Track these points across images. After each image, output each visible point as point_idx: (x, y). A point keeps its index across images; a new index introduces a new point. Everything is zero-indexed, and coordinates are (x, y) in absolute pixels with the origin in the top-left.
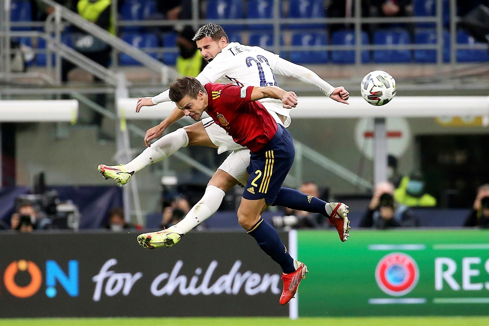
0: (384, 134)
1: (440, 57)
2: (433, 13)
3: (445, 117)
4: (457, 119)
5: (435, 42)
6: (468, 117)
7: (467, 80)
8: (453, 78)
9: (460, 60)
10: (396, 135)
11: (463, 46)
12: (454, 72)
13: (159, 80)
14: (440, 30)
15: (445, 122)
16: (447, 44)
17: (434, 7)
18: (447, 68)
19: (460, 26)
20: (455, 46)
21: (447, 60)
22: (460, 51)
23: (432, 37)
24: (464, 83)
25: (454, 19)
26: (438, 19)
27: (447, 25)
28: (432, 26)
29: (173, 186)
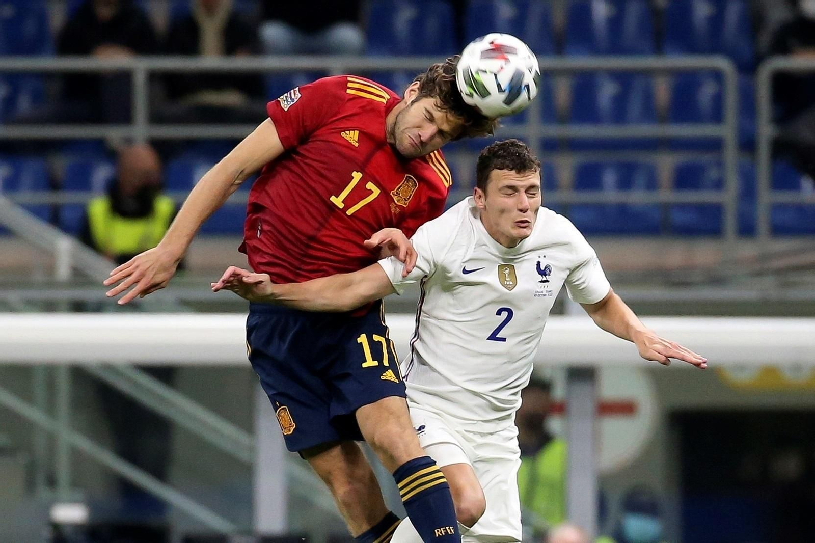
0: (589, 407)
1: (730, 222)
2: (717, 116)
3: (741, 367)
4: (770, 371)
5: (719, 185)
6: (797, 368)
7: (794, 278)
8: (760, 274)
9: (779, 230)
10: (625, 408)
11: (786, 197)
12: (765, 257)
13: (50, 269)
14: (731, 155)
15: (742, 378)
16: (748, 192)
17: (718, 100)
18: (747, 250)
19: (779, 148)
20: (766, 197)
21: (747, 230)
22: (777, 208)
23: (713, 174)
24: (787, 285)
25: (766, 131)
26: (727, 131)
27: (748, 144)
28: (714, 145)
29: (78, 528)
